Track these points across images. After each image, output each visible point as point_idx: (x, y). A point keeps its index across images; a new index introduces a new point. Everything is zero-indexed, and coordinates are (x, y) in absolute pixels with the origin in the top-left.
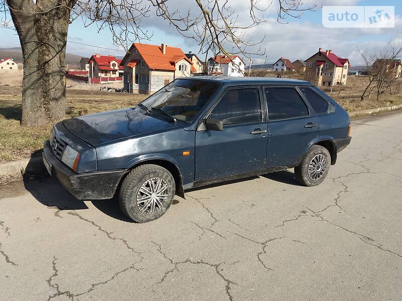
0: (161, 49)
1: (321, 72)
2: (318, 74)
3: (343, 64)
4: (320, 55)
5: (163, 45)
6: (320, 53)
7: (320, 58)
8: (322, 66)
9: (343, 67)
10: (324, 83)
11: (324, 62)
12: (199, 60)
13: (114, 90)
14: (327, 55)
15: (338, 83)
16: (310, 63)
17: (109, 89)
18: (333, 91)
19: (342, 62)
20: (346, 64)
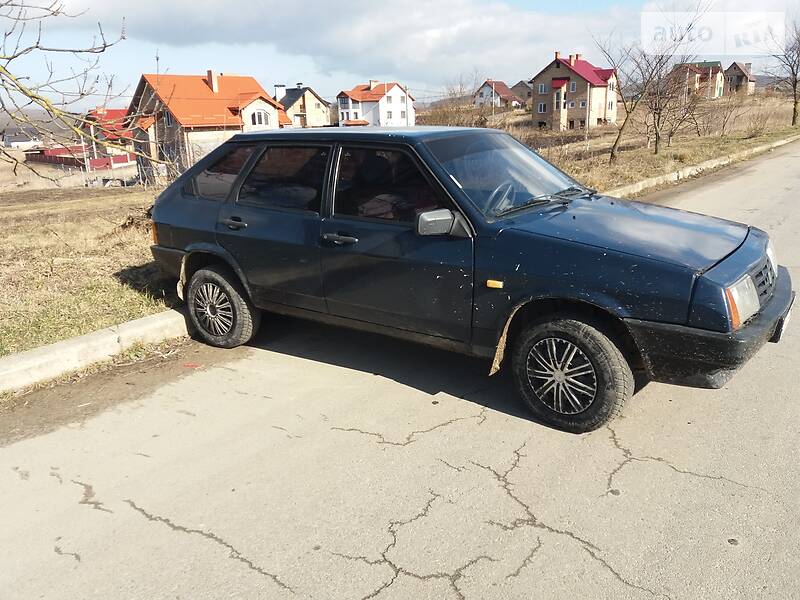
0: (208, 82)
1: (563, 101)
2: (558, 106)
3: (606, 80)
4: (558, 67)
5: (210, 72)
6: (557, 63)
7: (558, 73)
8: (564, 89)
9: (606, 86)
10: (571, 123)
11: (568, 79)
12: (319, 99)
13: (119, 183)
14: (572, 64)
15: (599, 120)
16: (541, 85)
17: (105, 181)
18: (590, 138)
19: (604, 76)
20: (612, 80)
